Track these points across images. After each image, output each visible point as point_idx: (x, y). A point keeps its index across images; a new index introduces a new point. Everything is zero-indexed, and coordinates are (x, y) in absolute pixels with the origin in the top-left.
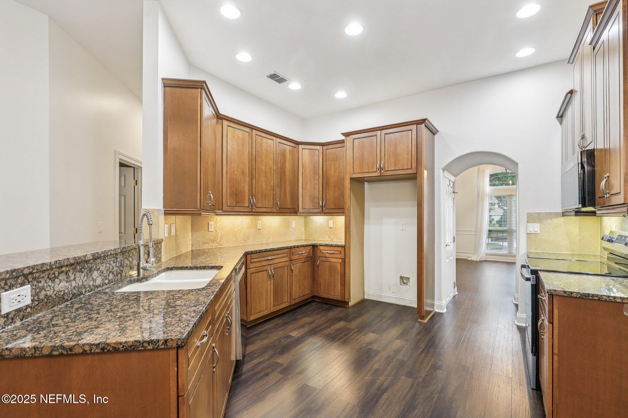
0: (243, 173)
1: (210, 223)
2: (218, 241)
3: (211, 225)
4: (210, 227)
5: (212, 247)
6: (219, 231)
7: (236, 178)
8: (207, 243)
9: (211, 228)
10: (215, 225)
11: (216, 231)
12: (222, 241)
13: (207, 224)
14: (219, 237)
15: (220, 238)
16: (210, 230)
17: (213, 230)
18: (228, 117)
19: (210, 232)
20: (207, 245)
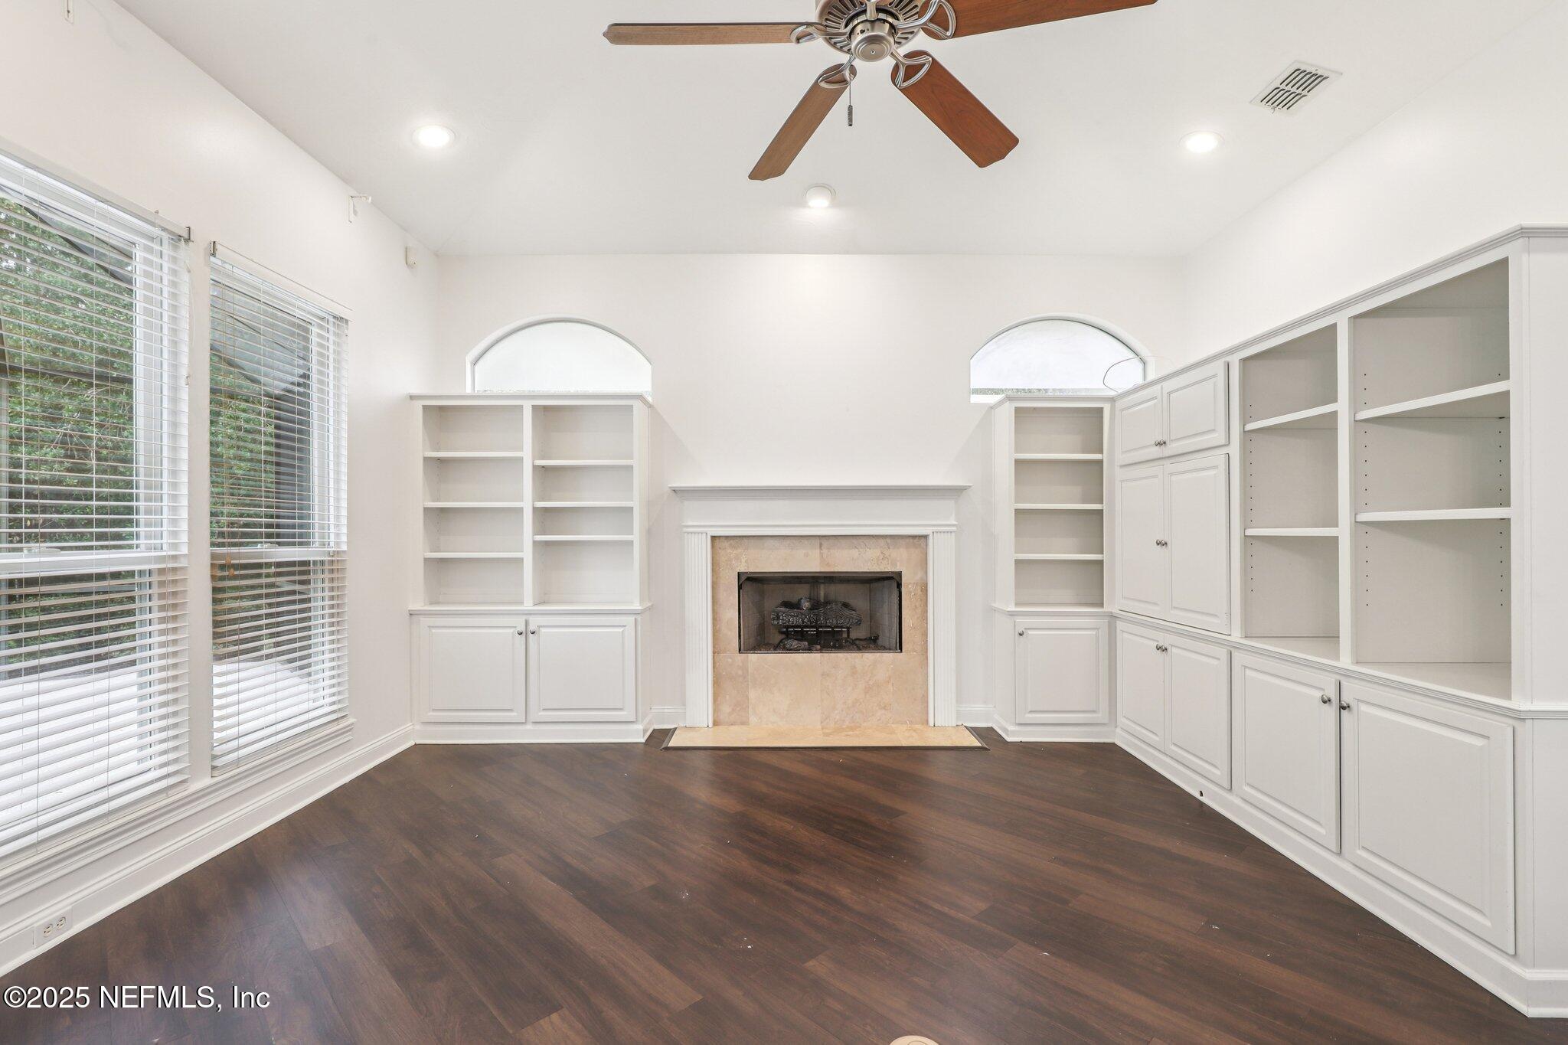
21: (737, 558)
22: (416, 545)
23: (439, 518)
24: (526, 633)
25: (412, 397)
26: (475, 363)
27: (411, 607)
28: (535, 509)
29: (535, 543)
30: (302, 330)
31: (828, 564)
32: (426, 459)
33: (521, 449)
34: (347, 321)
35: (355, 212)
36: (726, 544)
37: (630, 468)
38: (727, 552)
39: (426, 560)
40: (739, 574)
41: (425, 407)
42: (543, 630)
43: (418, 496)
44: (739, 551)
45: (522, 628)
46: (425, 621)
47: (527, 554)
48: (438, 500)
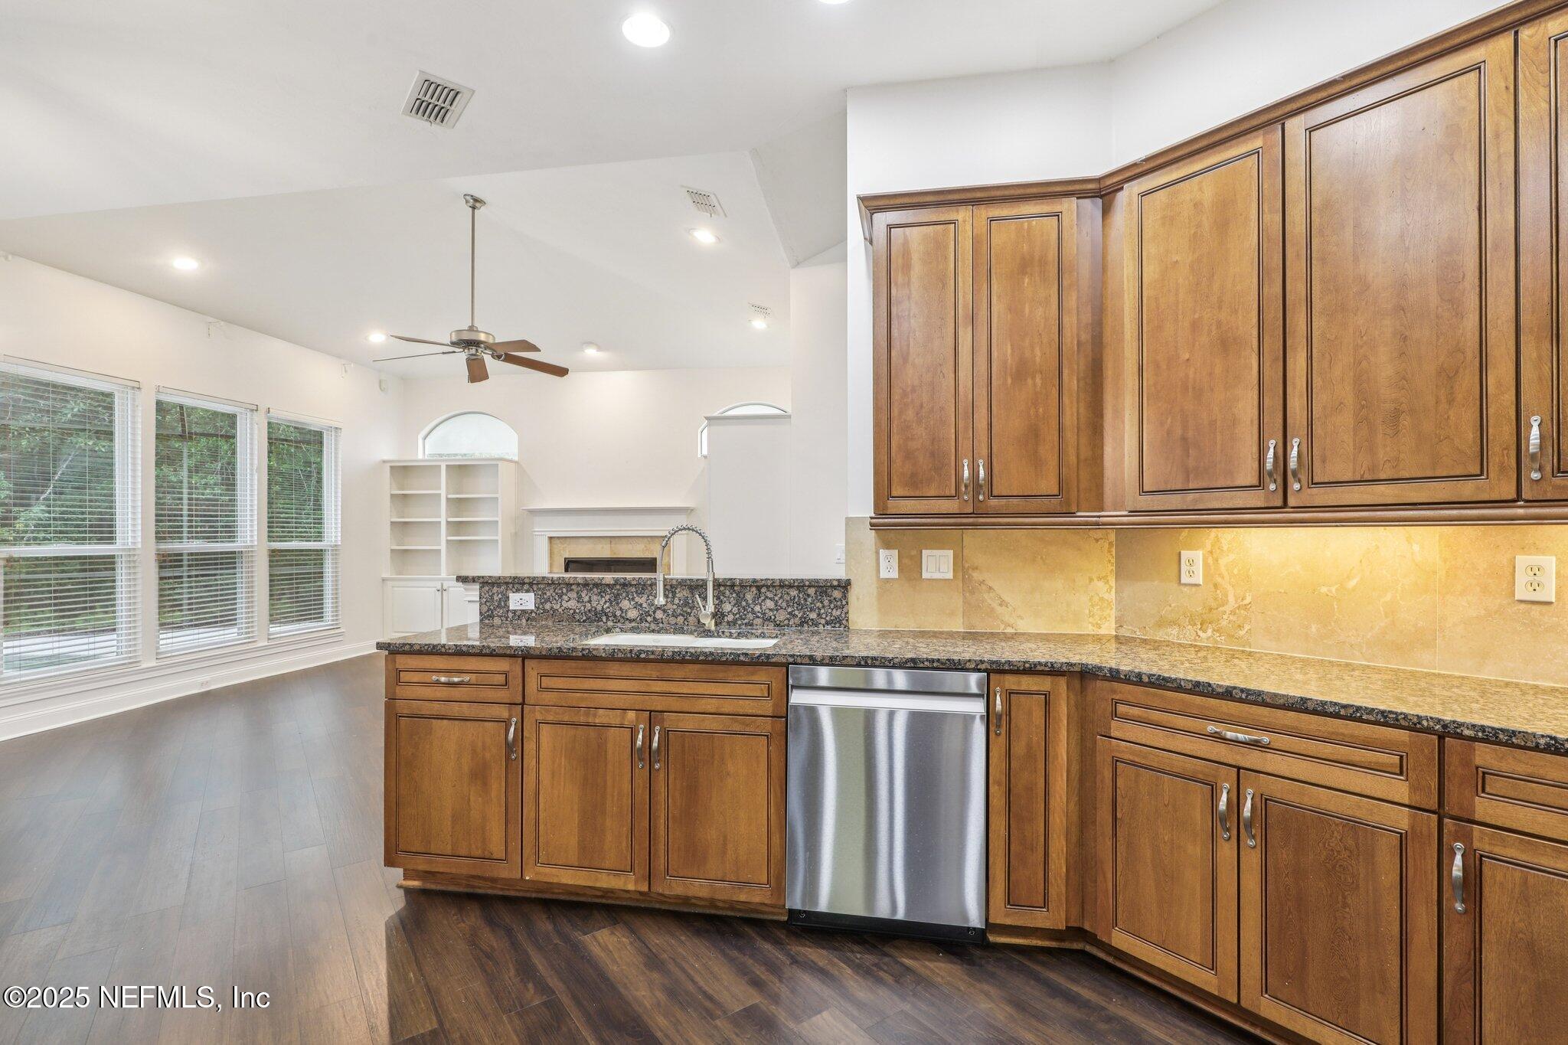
0: (1226, 344)
1: (1186, 554)
2: (1224, 623)
3: (1191, 563)
4: (1184, 567)
5: (1195, 640)
6: (1230, 588)
7: (1187, 376)
8: (1173, 623)
9: (1191, 574)
10: (1210, 561)
11: (1216, 586)
12: (1247, 627)
13: (1176, 558)
14: (1228, 608)
15: (1233, 613)
16: (1185, 579)
17: (1199, 579)
18: (1135, 165)
19: (1185, 585)
20: (1175, 631)
21: (564, 550)
22: (386, 541)
23: (401, 528)
24: (442, 590)
25: (384, 462)
26: (425, 438)
27: (384, 575)
28: (448, 523)
29: (447, 541)
30: (320, 434)
31: (615, 554)
32: (392, 496)
33: (440, 488)
34: (341, 429)
35: (346, 371)
36: (558, 541)
37: (497, 498)
38: (558, 546)
39: (392, 551)
40: (565, 559)
41: (391, 467)
42: (451, 589)
43: (387, 514)
44: (565, 545)
45: (439, 587)
46: (389, 583)
47: (443, 547)
48: (403, 517)
